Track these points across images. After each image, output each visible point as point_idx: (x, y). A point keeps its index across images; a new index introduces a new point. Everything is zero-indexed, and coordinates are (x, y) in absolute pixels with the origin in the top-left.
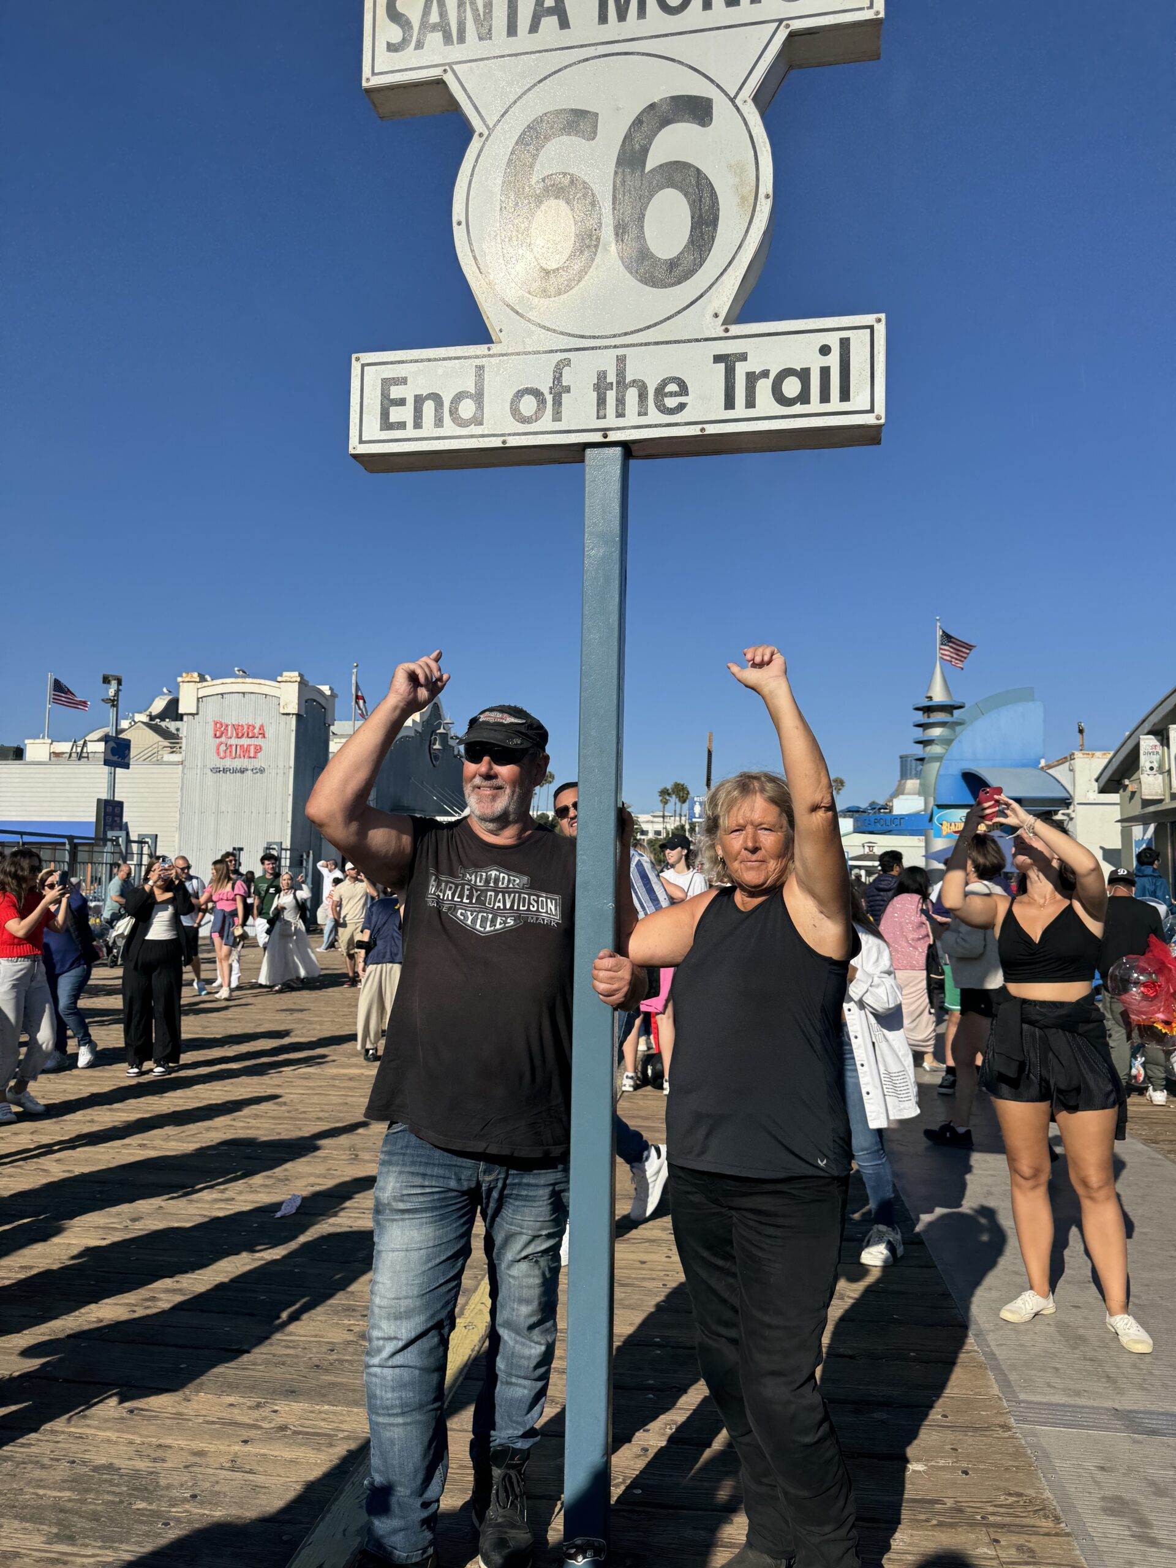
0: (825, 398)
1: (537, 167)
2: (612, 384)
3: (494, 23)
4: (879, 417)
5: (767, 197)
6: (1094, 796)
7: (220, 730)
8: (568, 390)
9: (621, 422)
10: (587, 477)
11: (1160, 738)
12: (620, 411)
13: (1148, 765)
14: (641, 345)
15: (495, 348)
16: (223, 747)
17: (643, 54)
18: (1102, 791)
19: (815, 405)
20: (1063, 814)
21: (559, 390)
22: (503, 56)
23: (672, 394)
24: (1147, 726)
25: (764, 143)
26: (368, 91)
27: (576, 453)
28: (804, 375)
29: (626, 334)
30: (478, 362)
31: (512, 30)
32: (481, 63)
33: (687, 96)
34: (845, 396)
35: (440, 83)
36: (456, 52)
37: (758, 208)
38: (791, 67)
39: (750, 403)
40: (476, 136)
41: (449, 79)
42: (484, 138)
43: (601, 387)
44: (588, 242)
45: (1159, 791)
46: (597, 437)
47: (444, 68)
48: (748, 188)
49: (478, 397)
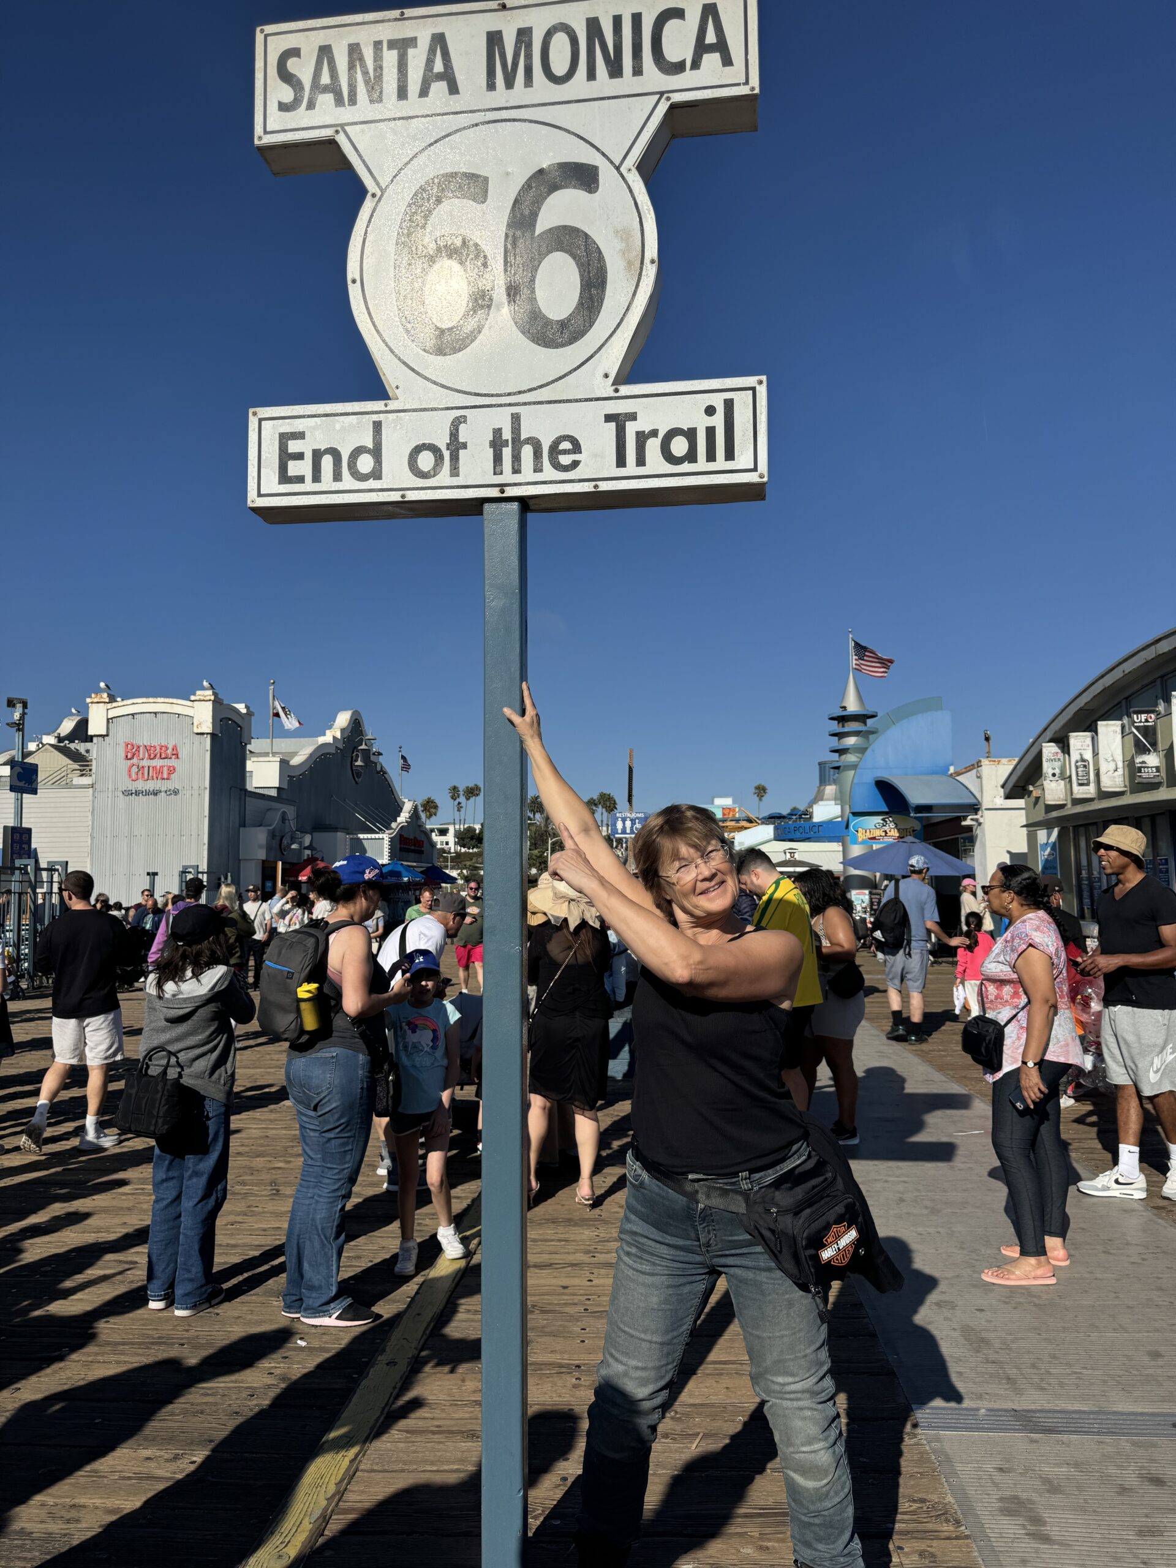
0: (711, 457)
1: (429, 228)
2: (507, 440)
3: (384, 85)
4: (762, 476)
5: (653, 262)
6: (1000, 801)
7: (131, 752)
8: (464, 446)
9: (517, 478)
10: (486, 530)
11: (1061, 745)
12: (516, 467)
13: (1050, 772)
14: (535, 403)
15: (393, 405)
16: (134, 769)
17: (531, 121)
18: (1008, 797)
19: (702, 464)
20: (972, 819)
21: (456, 446)
22: (394, 119)
23: (565, 452)
24: (1049, 734)
25: (649, 211)
26: (261, 149)
27: (474, 507)
28: (690, 435)
29: (520, 392)
30: (375, 417)
31: (402, 93)
32: (373, 125)
33: (574, 163)
34: (730, 455)
35: (332, 143)
36: (345, 114)
37: (644, 273)
38: (673, 136)
39: (641, 461)
40: (369, 196)
41: (341, 139)
42: (377, 199)
43: (497, 444)
44: (481, 301)
45: (1062, 797)
46: (494, 493)
47: (335, 129)
48: (634, 254)
49: (376, 452)
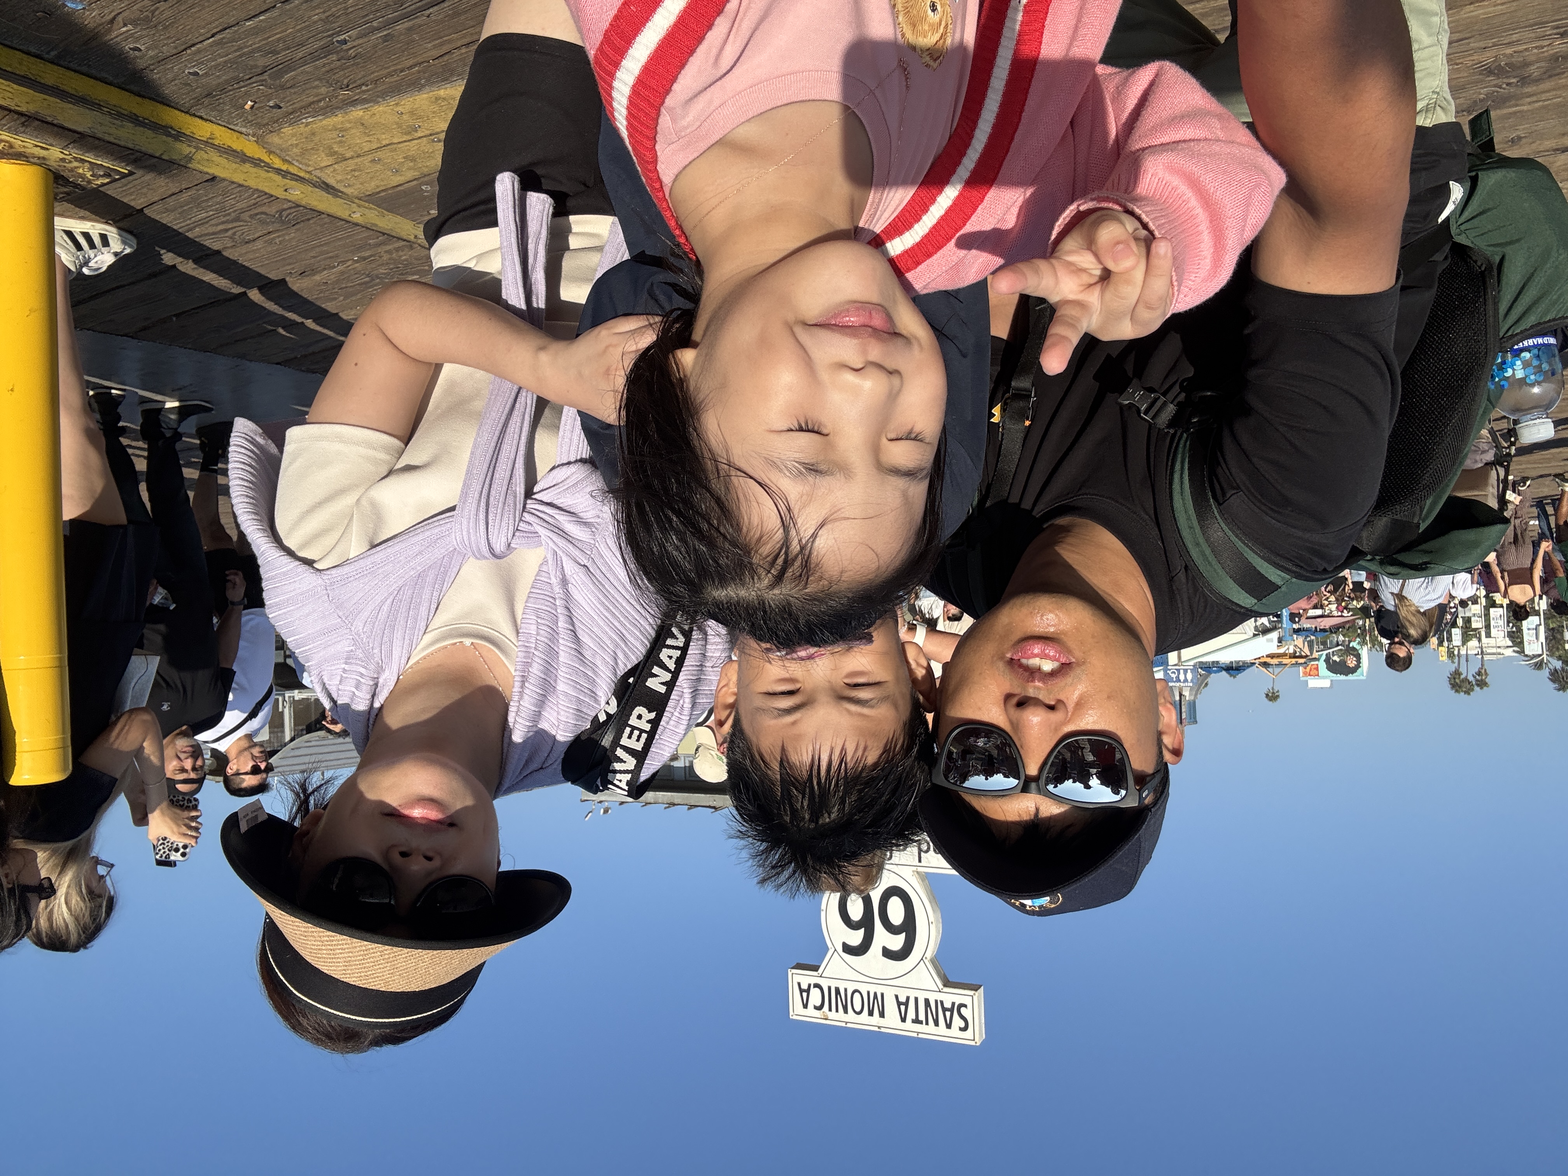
17: (868, 976)
22: (920, 990)
25: (824, 933)
26: (980, 991)
31: (916, 999)
33: (851, 955)
35: (945, 986)
36: (940, 997)
40: (929, 958)
41: (941, 986)
47: (944, 991)
48: (829, 915)
